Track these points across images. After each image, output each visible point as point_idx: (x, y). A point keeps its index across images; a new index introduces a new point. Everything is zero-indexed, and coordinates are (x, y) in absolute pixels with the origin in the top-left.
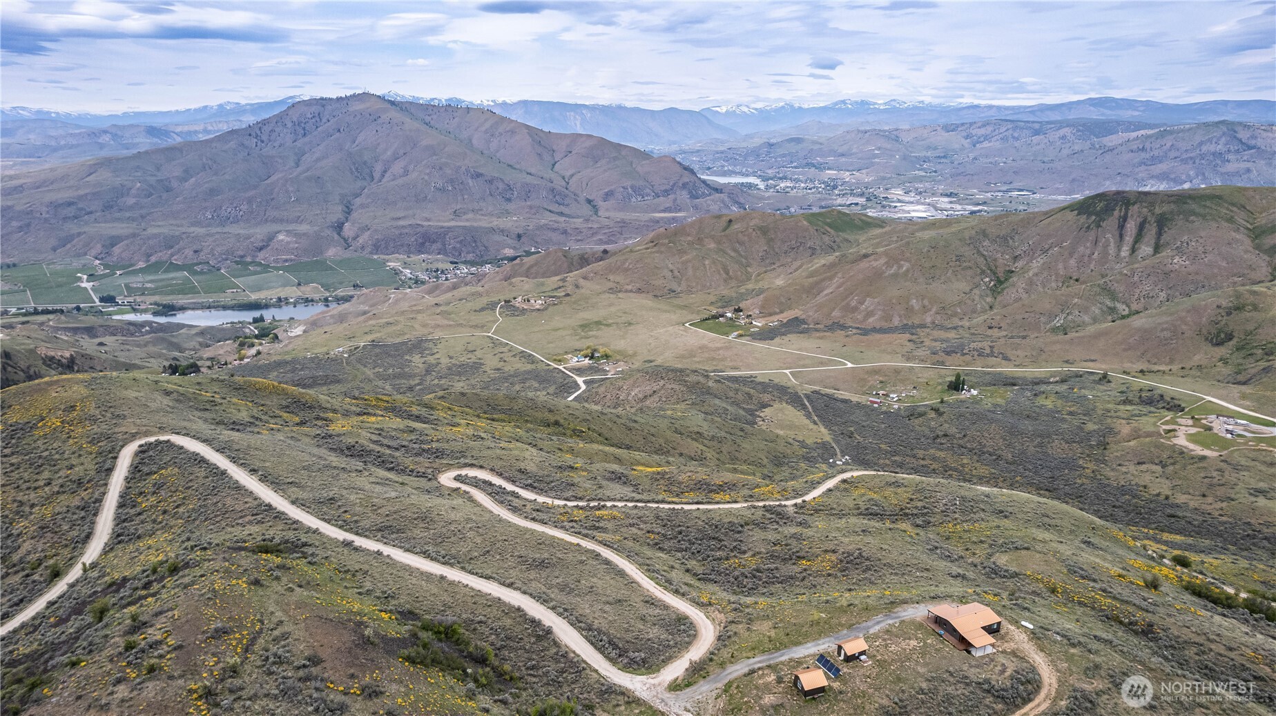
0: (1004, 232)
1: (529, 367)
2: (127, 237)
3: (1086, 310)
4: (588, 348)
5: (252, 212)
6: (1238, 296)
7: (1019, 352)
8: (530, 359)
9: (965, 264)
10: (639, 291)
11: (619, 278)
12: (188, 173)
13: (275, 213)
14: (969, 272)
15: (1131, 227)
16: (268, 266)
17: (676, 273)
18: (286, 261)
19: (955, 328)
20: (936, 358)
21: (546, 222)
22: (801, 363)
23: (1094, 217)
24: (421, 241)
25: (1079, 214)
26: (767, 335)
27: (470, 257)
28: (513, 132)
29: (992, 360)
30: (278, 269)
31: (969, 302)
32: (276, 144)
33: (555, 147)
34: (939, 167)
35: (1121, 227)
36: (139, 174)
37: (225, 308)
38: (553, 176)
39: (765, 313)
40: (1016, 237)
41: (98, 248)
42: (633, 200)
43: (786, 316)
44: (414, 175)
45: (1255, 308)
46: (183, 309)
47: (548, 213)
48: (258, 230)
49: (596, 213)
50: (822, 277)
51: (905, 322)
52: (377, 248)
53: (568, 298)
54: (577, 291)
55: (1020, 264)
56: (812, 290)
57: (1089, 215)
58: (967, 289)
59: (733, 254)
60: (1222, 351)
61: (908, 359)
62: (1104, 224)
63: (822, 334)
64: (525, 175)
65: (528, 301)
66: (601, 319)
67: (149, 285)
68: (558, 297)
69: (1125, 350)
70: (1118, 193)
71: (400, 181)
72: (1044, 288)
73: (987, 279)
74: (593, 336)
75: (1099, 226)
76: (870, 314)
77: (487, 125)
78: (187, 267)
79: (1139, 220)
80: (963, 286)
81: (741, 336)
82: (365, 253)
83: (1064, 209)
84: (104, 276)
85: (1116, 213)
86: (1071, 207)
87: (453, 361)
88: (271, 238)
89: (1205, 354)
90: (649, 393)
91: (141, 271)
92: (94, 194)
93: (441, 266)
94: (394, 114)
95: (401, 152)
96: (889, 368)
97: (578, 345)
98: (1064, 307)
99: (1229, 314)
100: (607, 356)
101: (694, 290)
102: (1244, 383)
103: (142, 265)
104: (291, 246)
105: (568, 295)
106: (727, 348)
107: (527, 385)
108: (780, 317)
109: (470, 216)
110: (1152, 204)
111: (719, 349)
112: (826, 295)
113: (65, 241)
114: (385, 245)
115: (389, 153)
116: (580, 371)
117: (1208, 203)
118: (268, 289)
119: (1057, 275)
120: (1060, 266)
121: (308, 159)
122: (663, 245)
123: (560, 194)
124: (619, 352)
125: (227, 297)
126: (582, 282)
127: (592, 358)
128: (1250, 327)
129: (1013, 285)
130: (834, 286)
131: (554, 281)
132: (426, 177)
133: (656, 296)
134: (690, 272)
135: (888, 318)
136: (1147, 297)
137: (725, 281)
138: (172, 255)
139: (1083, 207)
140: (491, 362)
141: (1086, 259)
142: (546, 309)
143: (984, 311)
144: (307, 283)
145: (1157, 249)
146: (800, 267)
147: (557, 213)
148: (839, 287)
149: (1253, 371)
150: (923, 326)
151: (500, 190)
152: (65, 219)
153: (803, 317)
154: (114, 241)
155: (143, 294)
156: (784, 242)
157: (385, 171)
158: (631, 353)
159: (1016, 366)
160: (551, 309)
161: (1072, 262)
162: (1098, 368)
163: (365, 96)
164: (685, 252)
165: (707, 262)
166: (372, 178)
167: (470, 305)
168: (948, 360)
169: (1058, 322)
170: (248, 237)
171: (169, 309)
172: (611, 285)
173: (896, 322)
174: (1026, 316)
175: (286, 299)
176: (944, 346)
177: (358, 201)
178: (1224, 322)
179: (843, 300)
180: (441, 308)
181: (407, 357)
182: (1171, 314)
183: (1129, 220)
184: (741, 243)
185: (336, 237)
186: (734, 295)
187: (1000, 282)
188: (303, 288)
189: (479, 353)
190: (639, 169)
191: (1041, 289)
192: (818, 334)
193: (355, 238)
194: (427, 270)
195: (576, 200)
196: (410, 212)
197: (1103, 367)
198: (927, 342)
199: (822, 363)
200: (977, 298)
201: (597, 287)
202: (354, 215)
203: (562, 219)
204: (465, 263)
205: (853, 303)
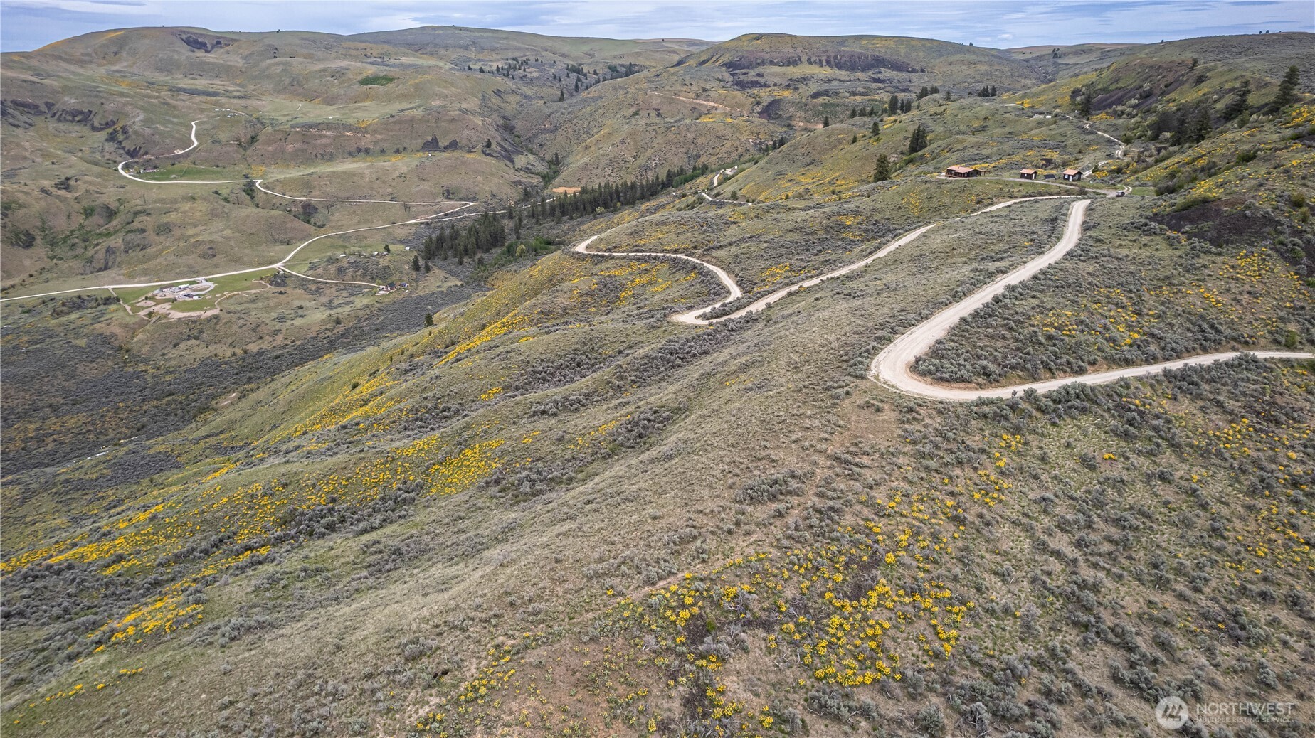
128: (37, 223)
149: (99, 256)
178: (10, 225)
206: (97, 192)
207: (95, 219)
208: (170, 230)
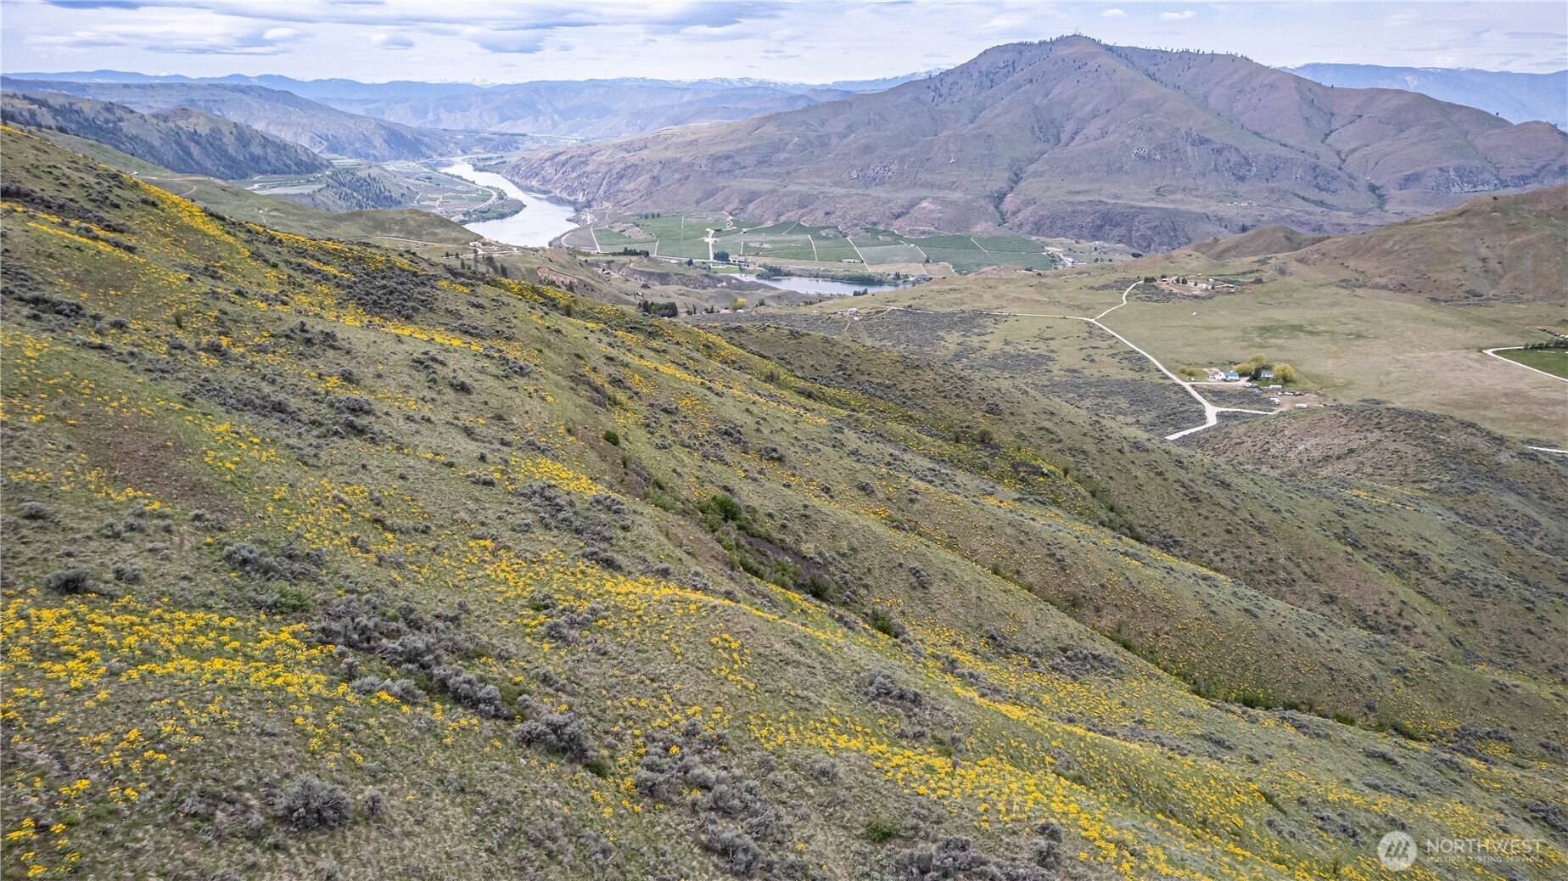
1: (1129, 375)
2: (766, 193)
4: (1256, 360)
5: (902, 174)
8: (1139, 363)
10: (1402, 288)
11: (1368, 265)
12: (850, 128)
13: (929, 177)
16: (901, 237)
17: (1493, 264)
18: (923, 233)
21: (1292, 212)
24: (1099, 222)
28: (1272, 86)
30: (909, 241)
32: (956, 99)
33: (1335, 110)
36: (801, 129)
37: (834, 279)
38: (1322, 149)
41: (735, 203)
42: (1456, 189)
44: (1111, 138)
46: (789, 274)
47: (1299, 201)
48: (902, 195)
49: (1381, 206)
52: (1038, 227)
53: (1259, 286)
54: (1280, 278)
64: (1276, 146)
65: (1184, 282)
66: (1305, 323)
67: (766, 246)
68: (1243, 284)
71: (1092, 145)
74: (1276, 346)
77: (1236, 77)
78: (814, 231)
82: (1022, 234)
84: (730, 233)
87: (1007, 348)
88: (913, 204)
90: (1337, 451)
91: (768, 230)
92: (752, 148)
94: (1107, 61)
95: (1103, 108)
97: (1238, 355)
100: (1286, 380)
103: (769, 224)
104: (934, 215)
105: (1259, 281)
107: (1107, 402)
109: (1179, 196)
111: (1551, 401)
113: (710, 194)
114: (1048, 225)
115: (1087, 109)
116: (1217, 396)
118: (891, 262)
121: (986, 115)
123: (1325, 174)
124: (1315, 378)
125: (839, 268)
127: (1255, 377)
132: (1128, 141)
133: (1434, 300)
134: (1527, 264)
138: (802, 216)
140: (1068, 357)
142: (1208, 297)
144: (936, 261)
147: (1315, 202)
151: (1231, 164)
152: (720, 173)
154: (751, 197)
155: (757, 254)
157: (1076, 133)
158: (1339, 381)
160: (1218, 298)
163: (1077, 38)
166: (1059, 141)
167: (1087, 281)
170: (888, 201)
171: (775, 273)
172: (1344, 274)
175: (906, 277)
177: (1032, 167)
181: (942, 333)
185: (991, 208)
188: (930, 266)
189: (1053, 345)
193: (1014, 214)
195: (1351, 185)
196: (1096, 186)
201: (1321, 277)
202: (1022, 184)
203: (1319, 210)
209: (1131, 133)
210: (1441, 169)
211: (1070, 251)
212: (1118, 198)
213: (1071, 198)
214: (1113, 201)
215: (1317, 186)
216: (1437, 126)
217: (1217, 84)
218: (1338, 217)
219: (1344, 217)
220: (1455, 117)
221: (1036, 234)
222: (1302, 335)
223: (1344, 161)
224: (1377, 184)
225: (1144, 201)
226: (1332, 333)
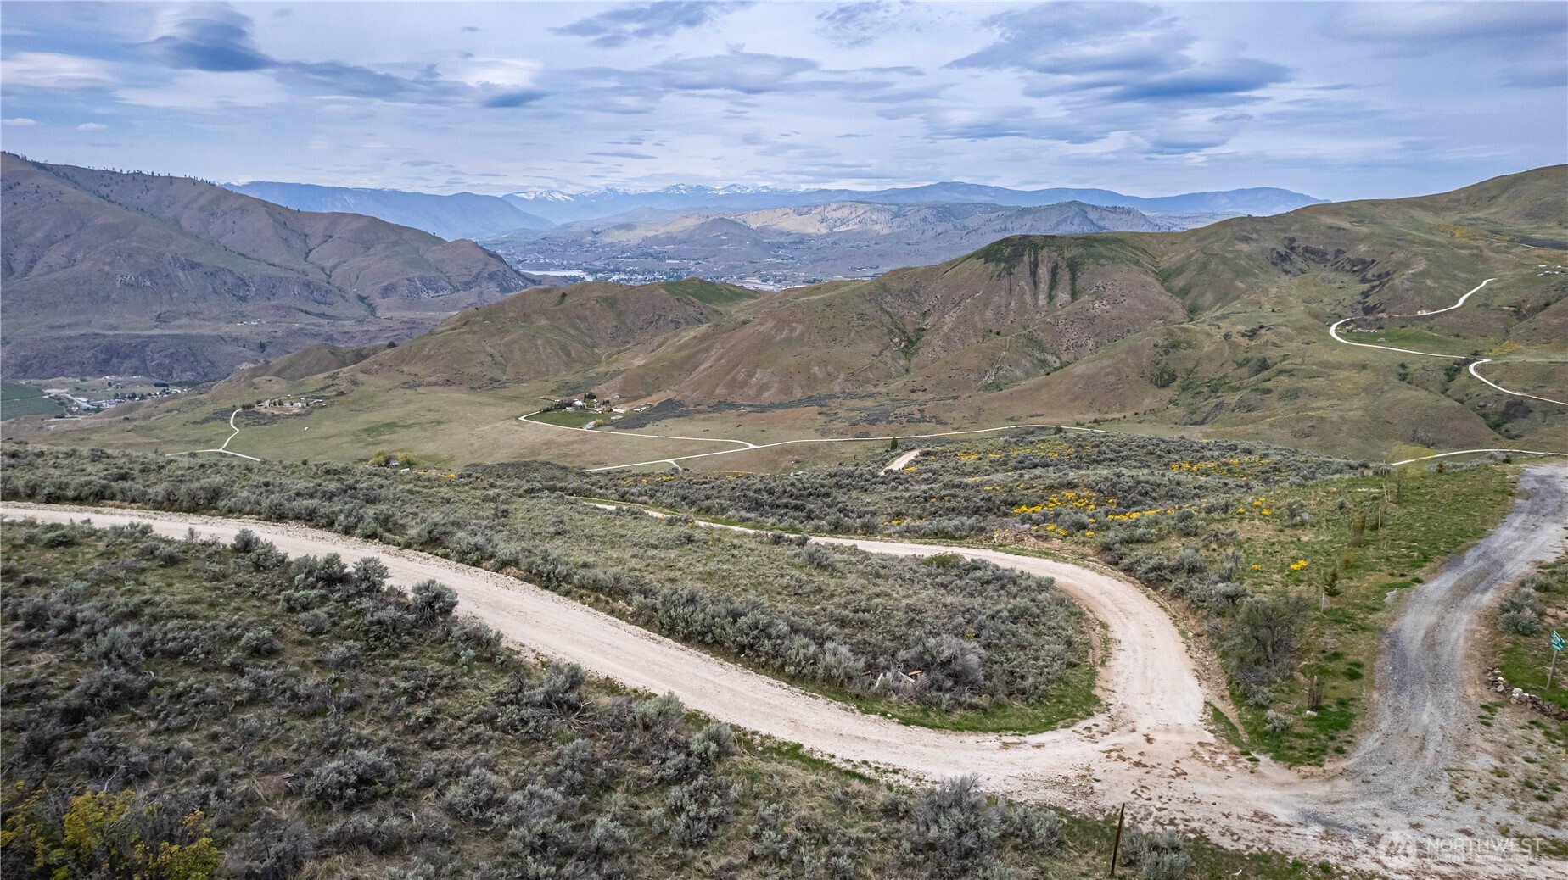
0: (906, 286)
3: (1016, 363)
4: (379, 454)
6: (1171, 334)
7: (954, 414)
9: (868, 323)
10: (448, 383)
11: (417, 369)
14: (875, 332)
15: (1043, 272)
17: (498, 358)
19: (871, 395)
20: (858, 429)
21: (302, 326)
22: (688, 449)
23: (1003, 264)
24: (103, 356)
25: (986, 262)
26: (634, 422)
27: (188, 376)
28: (242, 210)
29: (924, 426)
31: (881, 366)
33: (307, 231)
34: (796, 254)
35: (1034, 273)
38: (308, 267)
39: (624, 399)
40: (921, 292)
42: (424, 295)
43: (656, 399)
44: (85, 266)
45: (1190, 346)
47: (304, 315)
49: (373, 313)
50: (692, 351)
51: (809, 394)
52: (26, 370)
53: (343, 398)
54: (355, 388)
55: (930, 321)
56: (687, 364)
57: (999, 261)
58: (877, 351)
59: (572, 332)
60: (1169, 393)
61: (824, 434)
62: (1015, 271)
63: (707, 416)
64: (266, 267)
65: (280, 404)
66: (396, 420)
68: (328, 398)
69: (1072, 401)
70: (1024, 237)
71: (61, 274)
72: (963, 344)
73: (897, 340)
74: (387, 441)
75: (1010, 273)
76: (763, 388)
77: (203, 201)
79: (1051, 265)
80: (872, 347)
81: (598, 426)
82: (6, 378)
83: (969, 257)
85: (1026, 258)
86: (976, 255)
89: (1153, 398)
93: (138, 390)
94: (45, 180)
95: (61, 234)
96: (802, 445)
98: (993, 361)
99: (1167, 353)
101: (525, 378)
102: (1202, 423)
105: (341, 393)
106: (583, 441)
108: (649, 400)
109: (184, 321)
110: (1060, 248)
111: (573, 443)
112: (704, 370)
114: (39, 365)
117: (1113, 246)
119: (975, 329)
120: (977, 318)
122: (475, 323)
123: (319, 290)
124: (427, 458)
126: (361, 377)
127: (386, 467)
128: (1190, 366)
129: (929, 344)
130: (713, 358)
131: (317, 380)
132: (107, 268)
133: (472, 388)
134: (518, 355)
135: (788, 391)
136: (1076, 345)
137: (567, 364)
139: (989, 254)
141: (1003, 309)
142: (308, 413)
143: (900, 375)
145: (1074, 295)
146: (666, 340)
147: (318, 315)
148: (720, 359)
149: (1207, 409)
150: (832, 397)
151: (229, 285)
153: (679, 398)
156: (637, 315)
157: (37, 263)
158: (445, 457)
159: (954, 429)
160: (316, 412)
161: (989, 314)
162: (1049, 422)
164: (508, 331)
165: (539, 342)
166: (13, 271)
167: (184, 417)
168: (873, 430)
169: (990, 378)
172: (404, 378)
173: (798, 394)
174: (953, 373)
176: (865, 414)
178: (1163, 362)
179: (728, 373)
180: (136, 423)
182: (1112, 357)
183: (1040, 265)
184: (582, 318)
186: (581, 380)
187: (911, 343)
190: (429, 257)
191: (959, 345)
192: (702, 416)
194: (116, 396)
195: (343, 297)
196: (82, 317)
197: (1053, 420)
198: (842, 413)
199: (715, 447)
200: (889, 361)
201: (387, 383)
203: (324, 321)
204: (179, 384)
205: (741, 377)
206: (1274, 344)
207: (1244, 371)
208: (1297, 397)
209: (108, 260)
210: (409, 280)
211: (78, 391)
212: (115, 328)
213: (55, 334)
214: (112, 333)
215: (315, 300)
216: (394, 244)
217: (186, 207)
218: (343, 326)
219: (348, 326)
220: (406, 236)
221: (24, 377)
222: (399, 429)
223: (330, 276)
224: (365, 295)
225: (146, 329)
226: (419, 424)
